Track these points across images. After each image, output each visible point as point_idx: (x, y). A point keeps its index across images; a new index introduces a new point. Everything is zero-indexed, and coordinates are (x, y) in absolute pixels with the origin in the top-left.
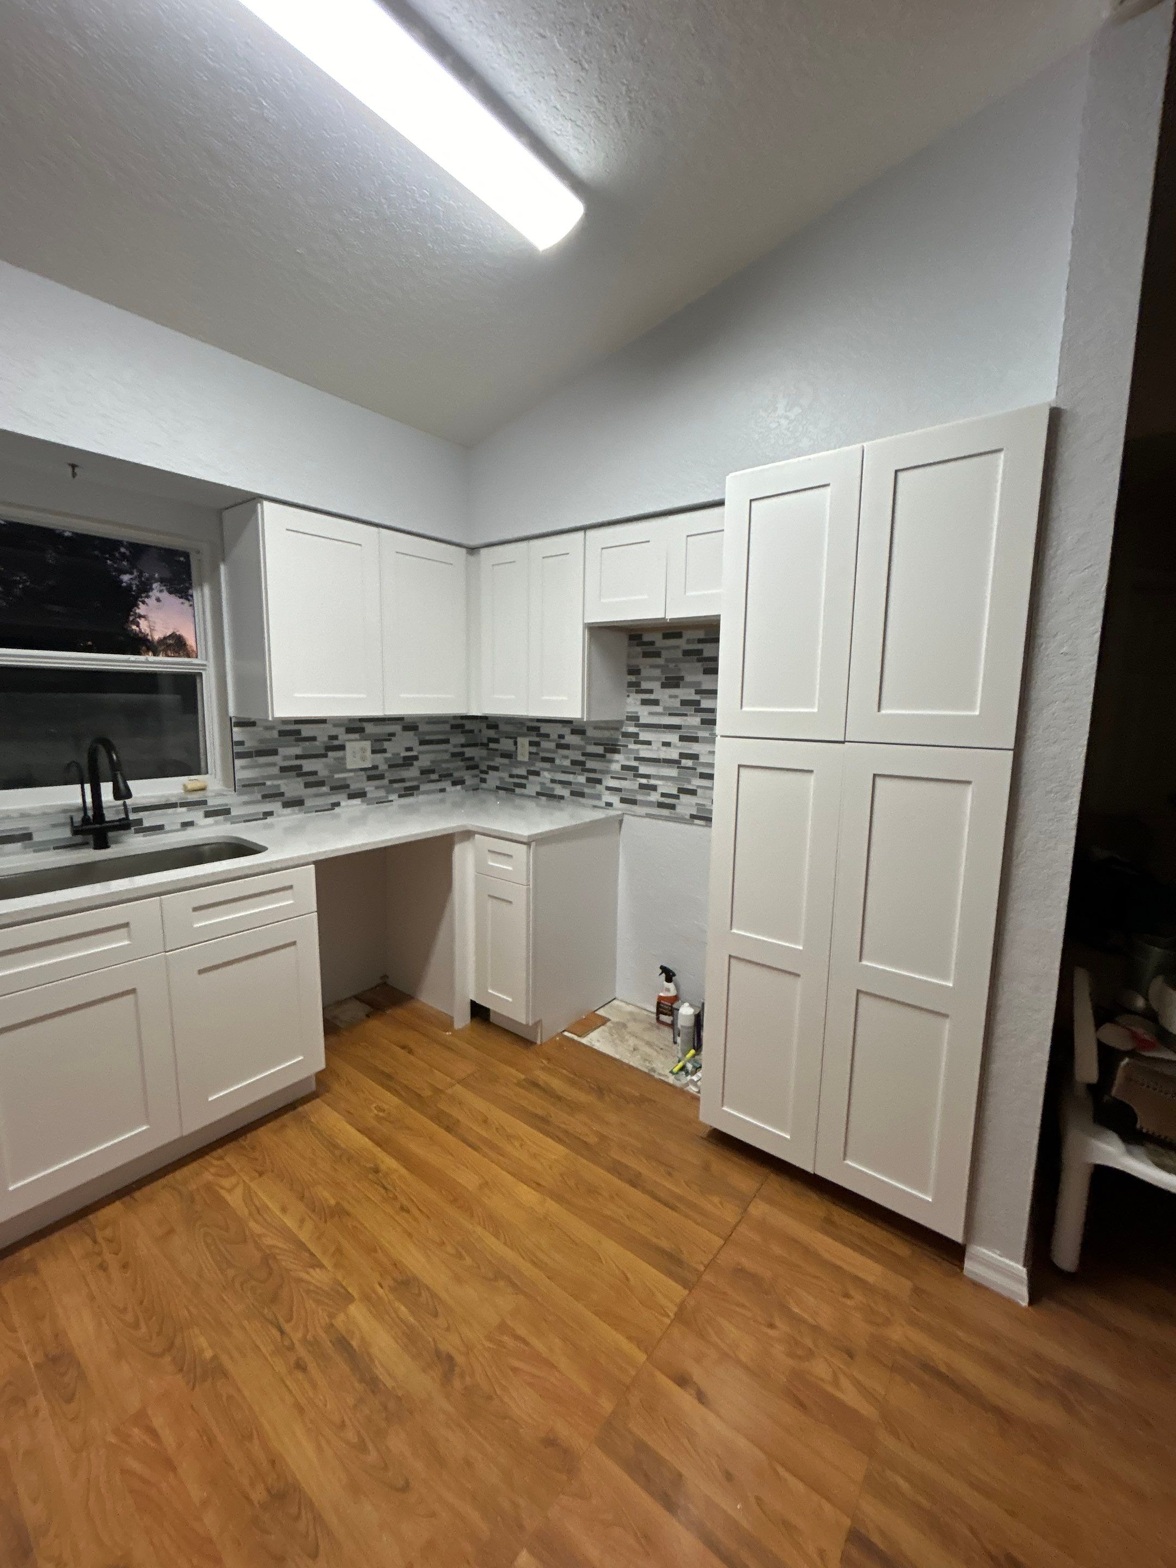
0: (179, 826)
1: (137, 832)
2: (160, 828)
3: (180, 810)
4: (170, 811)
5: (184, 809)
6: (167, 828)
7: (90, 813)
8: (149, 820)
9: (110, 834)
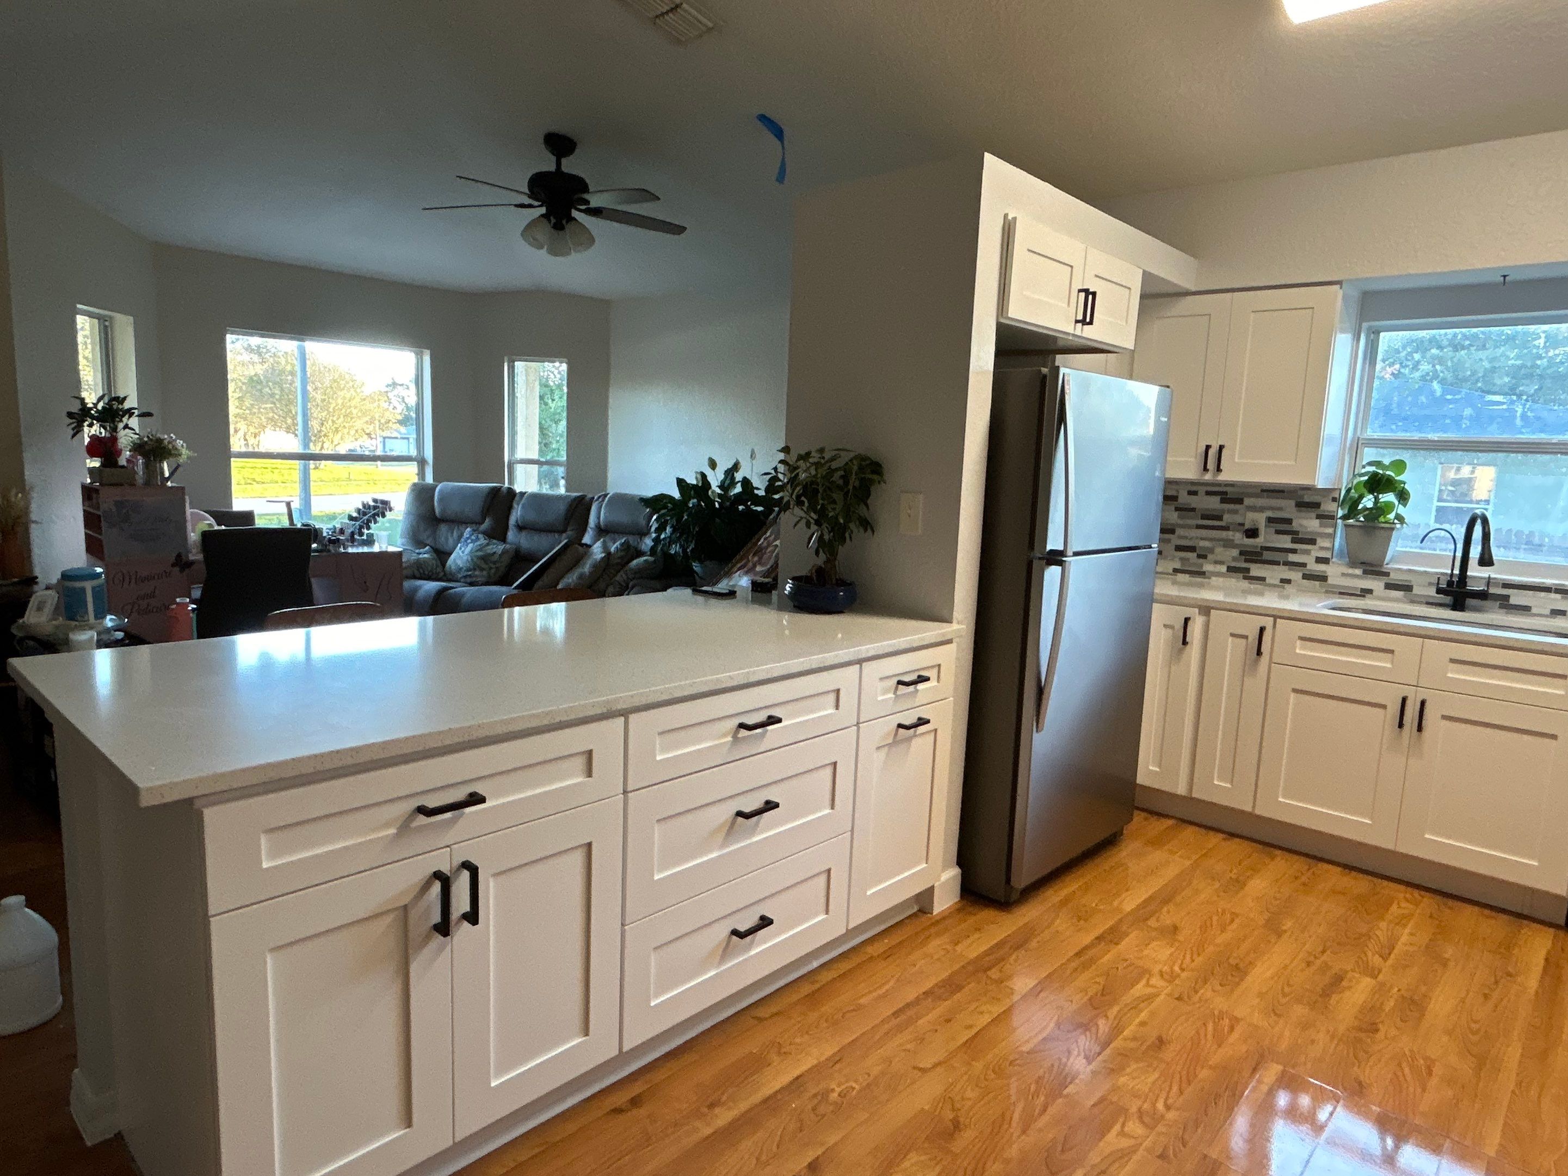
0: (1547, 612)
1: (1501, 607)
2: (1526, 609)
3: (1553, 595)
4: (1543, 594)
5: (1558, 596)
6: (1534, 611)
7: (1455, 579)
8: (1517, 598)
9: (1470, 602)
